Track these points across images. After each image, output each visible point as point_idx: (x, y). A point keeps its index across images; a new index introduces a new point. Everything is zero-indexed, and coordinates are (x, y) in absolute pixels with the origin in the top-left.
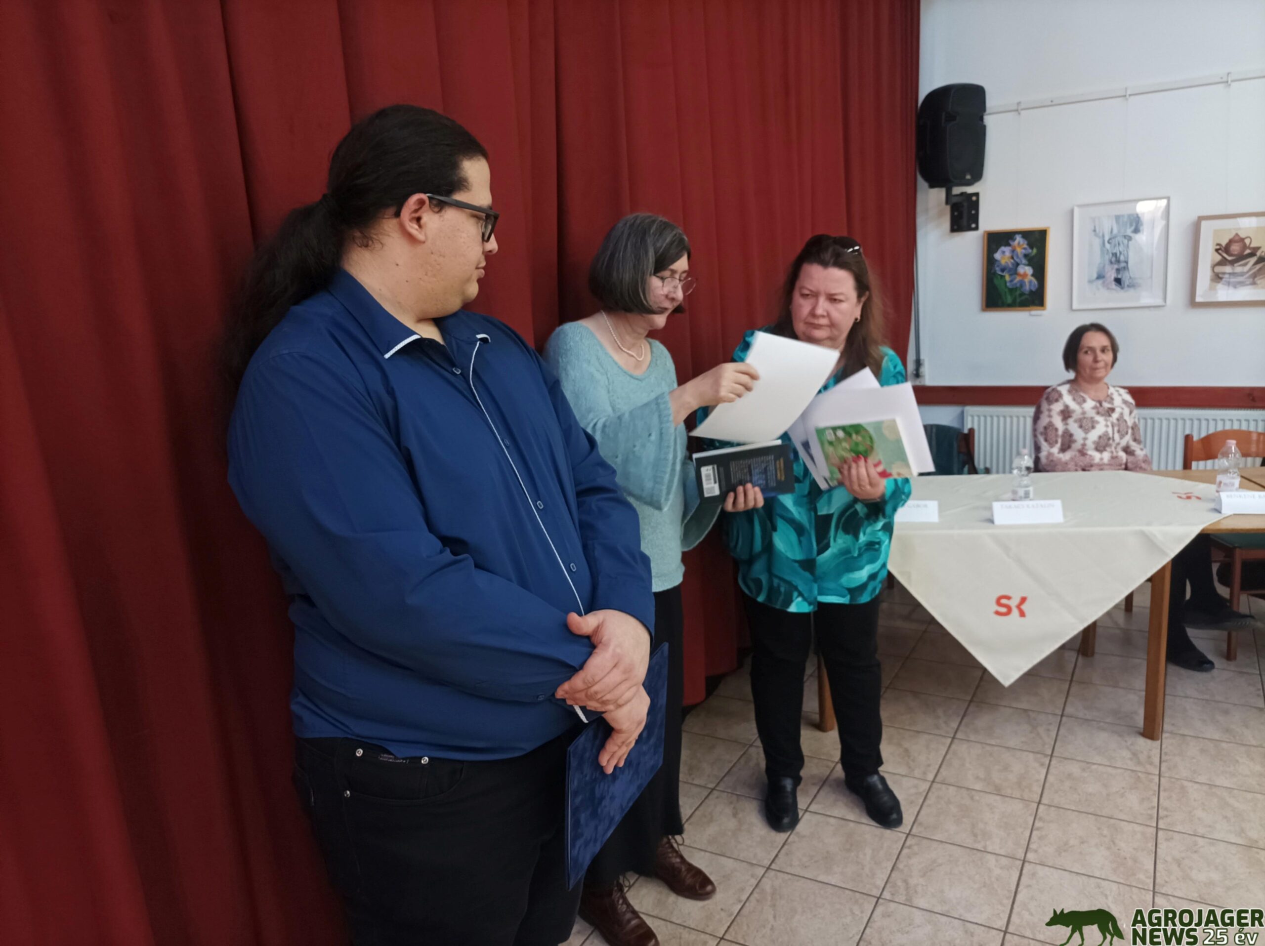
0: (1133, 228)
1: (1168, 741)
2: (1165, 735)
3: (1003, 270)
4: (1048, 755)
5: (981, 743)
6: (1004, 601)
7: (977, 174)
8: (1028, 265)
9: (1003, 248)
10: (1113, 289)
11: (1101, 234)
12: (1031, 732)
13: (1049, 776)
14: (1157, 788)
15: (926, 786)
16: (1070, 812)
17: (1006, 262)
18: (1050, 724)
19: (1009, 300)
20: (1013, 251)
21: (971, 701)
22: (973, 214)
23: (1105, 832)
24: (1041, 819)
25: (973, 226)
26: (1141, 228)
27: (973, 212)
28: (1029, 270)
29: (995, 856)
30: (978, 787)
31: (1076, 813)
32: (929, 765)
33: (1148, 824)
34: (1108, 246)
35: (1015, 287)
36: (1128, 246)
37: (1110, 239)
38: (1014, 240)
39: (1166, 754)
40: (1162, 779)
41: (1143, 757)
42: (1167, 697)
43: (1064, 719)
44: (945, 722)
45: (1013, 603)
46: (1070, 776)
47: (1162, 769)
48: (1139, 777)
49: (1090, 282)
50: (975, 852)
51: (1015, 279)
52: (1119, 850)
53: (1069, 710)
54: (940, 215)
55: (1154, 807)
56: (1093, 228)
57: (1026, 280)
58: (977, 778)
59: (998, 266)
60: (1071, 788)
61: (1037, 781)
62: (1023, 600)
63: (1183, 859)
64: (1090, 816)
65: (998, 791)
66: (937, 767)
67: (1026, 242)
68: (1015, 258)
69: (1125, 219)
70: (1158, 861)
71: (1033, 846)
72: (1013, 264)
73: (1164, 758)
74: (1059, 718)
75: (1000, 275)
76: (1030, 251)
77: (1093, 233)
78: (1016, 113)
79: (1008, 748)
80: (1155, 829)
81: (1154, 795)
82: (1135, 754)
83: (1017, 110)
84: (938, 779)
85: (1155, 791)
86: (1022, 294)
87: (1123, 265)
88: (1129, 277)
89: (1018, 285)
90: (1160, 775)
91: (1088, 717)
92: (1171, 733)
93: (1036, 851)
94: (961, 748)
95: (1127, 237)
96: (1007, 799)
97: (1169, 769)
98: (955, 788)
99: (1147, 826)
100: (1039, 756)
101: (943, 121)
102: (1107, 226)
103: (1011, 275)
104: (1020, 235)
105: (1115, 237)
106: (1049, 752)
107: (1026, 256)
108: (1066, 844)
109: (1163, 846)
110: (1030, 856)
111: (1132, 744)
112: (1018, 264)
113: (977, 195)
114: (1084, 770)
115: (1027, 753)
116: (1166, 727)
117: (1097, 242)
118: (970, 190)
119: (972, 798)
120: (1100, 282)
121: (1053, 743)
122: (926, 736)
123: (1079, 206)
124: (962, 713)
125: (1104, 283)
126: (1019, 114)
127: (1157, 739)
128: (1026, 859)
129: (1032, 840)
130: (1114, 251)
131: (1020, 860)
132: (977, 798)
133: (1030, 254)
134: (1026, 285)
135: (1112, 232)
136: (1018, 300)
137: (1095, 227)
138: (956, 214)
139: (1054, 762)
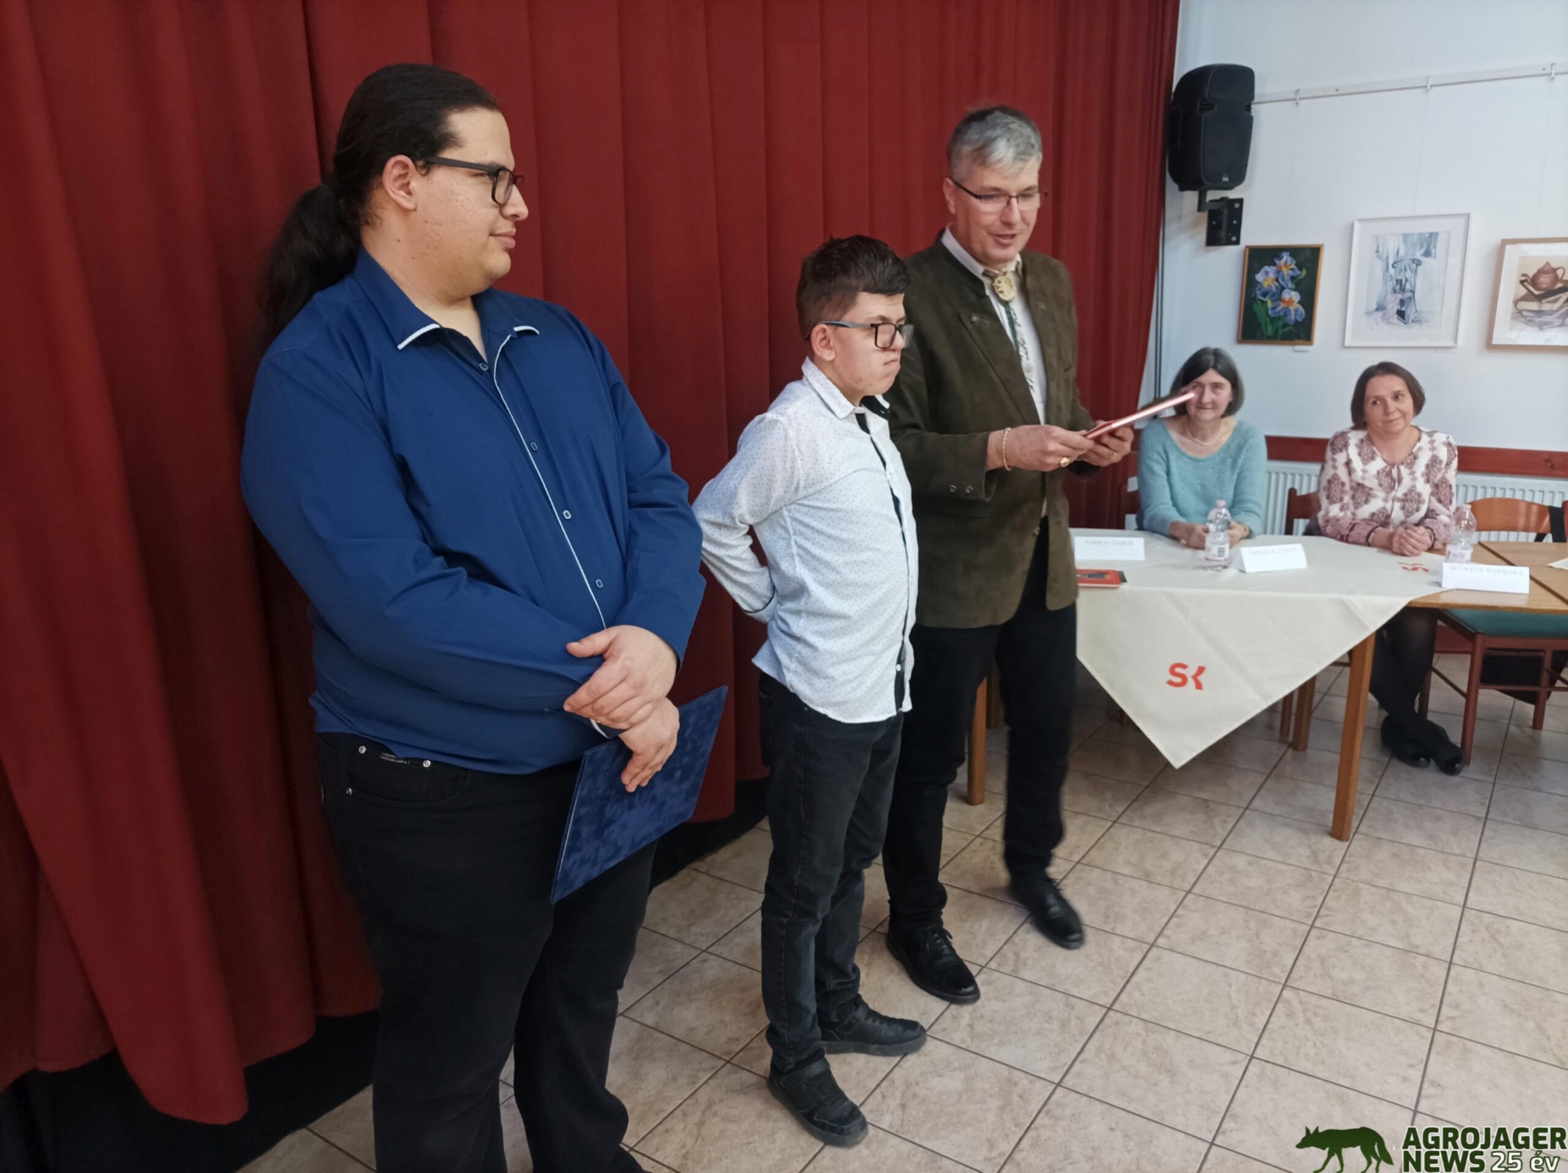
0: (1423, 250)
1: (1358, 844)
2: (1357, 836)
3: (1264, 295)
4: (1214, 847)
5: (1145, 829)
6: (1178, 670)
7: (1238, 176)
8: (1295, 290)
9: (1267, 268)
10: (1393, 324)
11: (1385, 257)
12: (1204, 822)
13: (1210, 869)
14: (1326, 888)
15: (1069, 866)
16: (1220, 903)
17: (1270, 286)
18: (1229, 816)
19: (1270, 331)
20: (1279, 272)
21: (1148, 786)
22: (1235, 224)
23: (1252, 925)
24: (1185, 908)
25: (1234, 239)
26: (1433, 251)
27: (1235, 222)
28: (1295, 296)
29: (1121, 939)
30: (1125, 872)
31: (1226, 905)
32: (1078, 847)
33: (1304, 921)
34: (1392, 271)
35: (1278, 316)
36: (1416, 271)
37: (1395, 263)
38: (1280, 259)
39: (1351, 855)
40: (1337, 880)
41: (1322, 857)
42: (1375, 799)
43: (1248, 812)
44: (1111, 806)
45: (1190, 673)
46: (1233, 869)
47: (1341, 869)
48: (1310, 877)
49: (1368, 313)
50: (1102, 932)
51: (1279, 305)
52: (1261, 943)
53: (1257, 803)
54: (1196, 224)
55: (1315, 906)
56: (1375, 249)
57: (1292, 308)
58: (1129, 863)
59: (1259, 289)
60: (1229, 880)
61: (1194, 870)
62: (1201, 670)
63: (1329, 957)
64: (1241, 909)
65: (1147, 877)
66: (1087, 849)
67: (1294, 262)
68: (1280, 281)
69: (1415, 238)
70: (1300, 957)
71: (1167, 932)
72: (1277, 288)
73: (1347, 858)
74: (1242, 810)
75: (1263, 302)
76: (1299, 272)
77: (1376, 254)
78: (1294, 102)
79: (1173, 836)
80: (1308, 927)
81: (1322, 894)
82: (1315, 853)
83: (1295, 99)
84: (1082, 862)
85: (1324, 890)
86: (1285, 325)
87: (1408, 294)
88: (1414, 310)
89: (1282, 314)
90: (1335, 876)
91: (1276, 813)
92: (1366, 835)
93: (1168, 937)
94: (1121, 833)
95: (1415, 261)
96: (1154, 885)
97: (1349, 870)
98: (1100, 871)
99: (1301, 923)
100: (1205, 846)
101: (1198, 108)
102: (1393, 247)
103: (1273, 301)
104: (1288, 253)
105: (1399, 261)
106: (1218, 843)
107: (1293, 278)
108: (1204, 933)
109: (1312, 943)
110: (1161, 941)
111: (1315, 843)
112: (1283, 288)
113: (1240, 201)
114: (1251, 864)
115: (1193, 843)
116: (1362, 828)
117: (1379, 266)
118: (1232, 194)
119: (1116, 882)
120: (1380, 314)
121: (1225, 835)
122: (1084, 818)
123: (1362, 220)
124: (1134, 797)
125: (1384, 315)
126: (1297, 104)
127: (1347, 840)
128: (1156, 944)
129: (1168, 926)
130: (1400, 278)
131: (1148, 944)
132: (1121, 882)
133: (1299, 275)
134: (1290, 315)
135: (1398, 253)
136: (1281, 332)
137: (1378, 247)
138: (1214, 223)
139: (1220, 853)
